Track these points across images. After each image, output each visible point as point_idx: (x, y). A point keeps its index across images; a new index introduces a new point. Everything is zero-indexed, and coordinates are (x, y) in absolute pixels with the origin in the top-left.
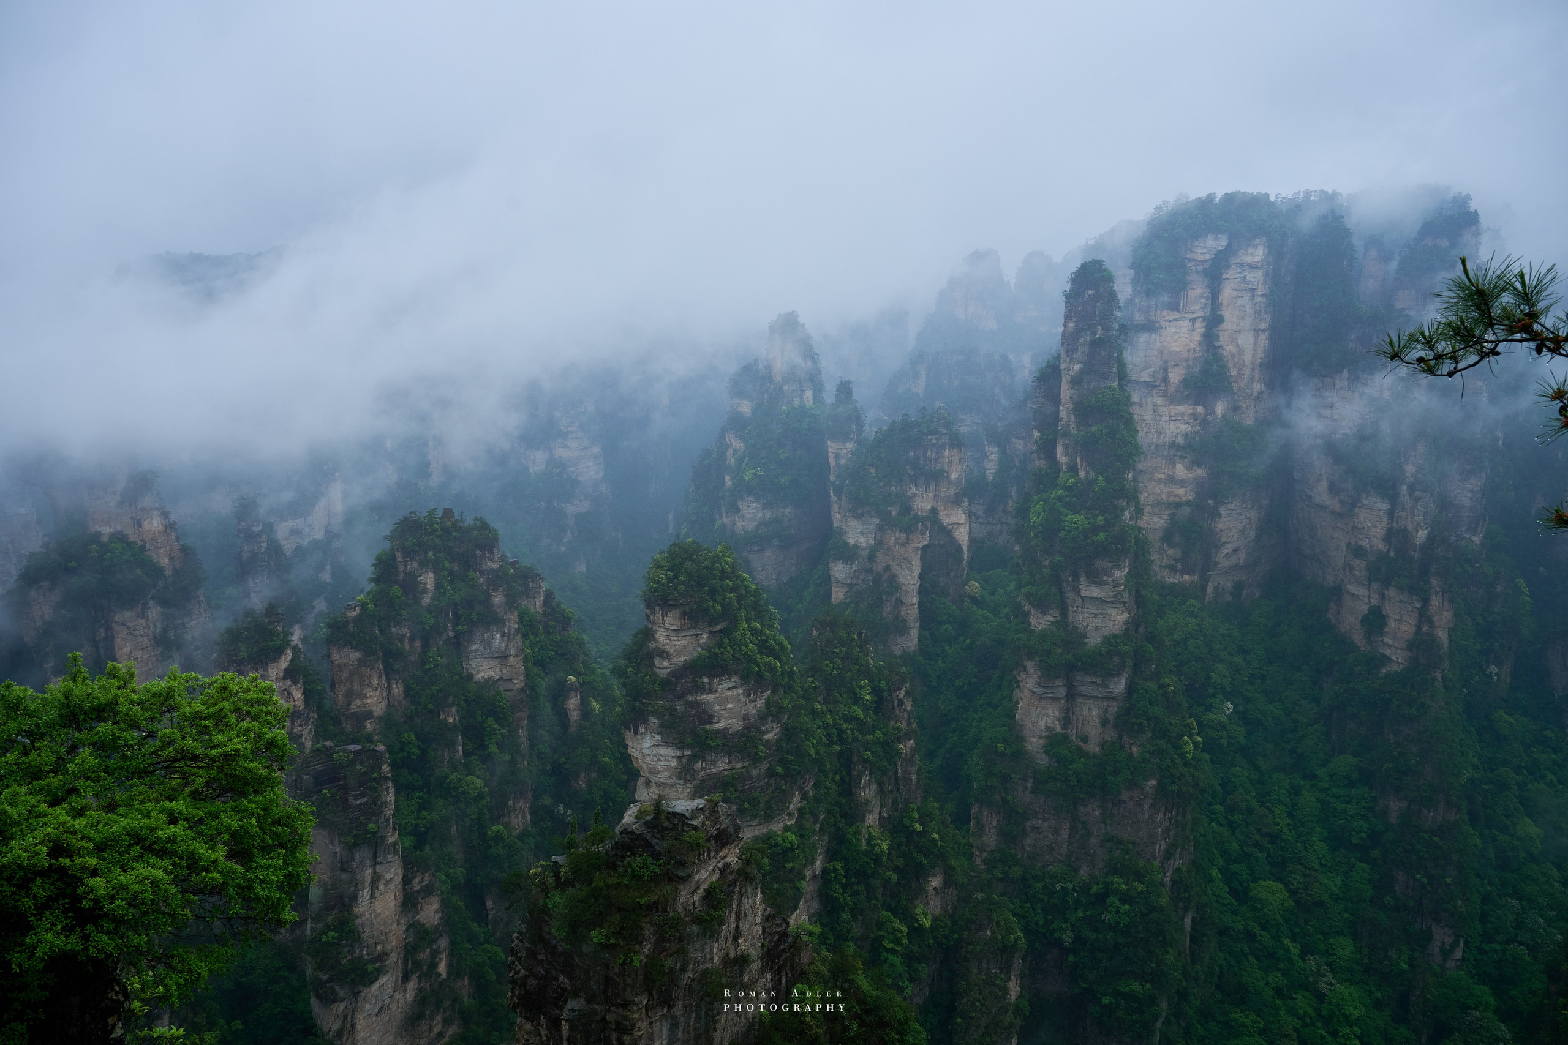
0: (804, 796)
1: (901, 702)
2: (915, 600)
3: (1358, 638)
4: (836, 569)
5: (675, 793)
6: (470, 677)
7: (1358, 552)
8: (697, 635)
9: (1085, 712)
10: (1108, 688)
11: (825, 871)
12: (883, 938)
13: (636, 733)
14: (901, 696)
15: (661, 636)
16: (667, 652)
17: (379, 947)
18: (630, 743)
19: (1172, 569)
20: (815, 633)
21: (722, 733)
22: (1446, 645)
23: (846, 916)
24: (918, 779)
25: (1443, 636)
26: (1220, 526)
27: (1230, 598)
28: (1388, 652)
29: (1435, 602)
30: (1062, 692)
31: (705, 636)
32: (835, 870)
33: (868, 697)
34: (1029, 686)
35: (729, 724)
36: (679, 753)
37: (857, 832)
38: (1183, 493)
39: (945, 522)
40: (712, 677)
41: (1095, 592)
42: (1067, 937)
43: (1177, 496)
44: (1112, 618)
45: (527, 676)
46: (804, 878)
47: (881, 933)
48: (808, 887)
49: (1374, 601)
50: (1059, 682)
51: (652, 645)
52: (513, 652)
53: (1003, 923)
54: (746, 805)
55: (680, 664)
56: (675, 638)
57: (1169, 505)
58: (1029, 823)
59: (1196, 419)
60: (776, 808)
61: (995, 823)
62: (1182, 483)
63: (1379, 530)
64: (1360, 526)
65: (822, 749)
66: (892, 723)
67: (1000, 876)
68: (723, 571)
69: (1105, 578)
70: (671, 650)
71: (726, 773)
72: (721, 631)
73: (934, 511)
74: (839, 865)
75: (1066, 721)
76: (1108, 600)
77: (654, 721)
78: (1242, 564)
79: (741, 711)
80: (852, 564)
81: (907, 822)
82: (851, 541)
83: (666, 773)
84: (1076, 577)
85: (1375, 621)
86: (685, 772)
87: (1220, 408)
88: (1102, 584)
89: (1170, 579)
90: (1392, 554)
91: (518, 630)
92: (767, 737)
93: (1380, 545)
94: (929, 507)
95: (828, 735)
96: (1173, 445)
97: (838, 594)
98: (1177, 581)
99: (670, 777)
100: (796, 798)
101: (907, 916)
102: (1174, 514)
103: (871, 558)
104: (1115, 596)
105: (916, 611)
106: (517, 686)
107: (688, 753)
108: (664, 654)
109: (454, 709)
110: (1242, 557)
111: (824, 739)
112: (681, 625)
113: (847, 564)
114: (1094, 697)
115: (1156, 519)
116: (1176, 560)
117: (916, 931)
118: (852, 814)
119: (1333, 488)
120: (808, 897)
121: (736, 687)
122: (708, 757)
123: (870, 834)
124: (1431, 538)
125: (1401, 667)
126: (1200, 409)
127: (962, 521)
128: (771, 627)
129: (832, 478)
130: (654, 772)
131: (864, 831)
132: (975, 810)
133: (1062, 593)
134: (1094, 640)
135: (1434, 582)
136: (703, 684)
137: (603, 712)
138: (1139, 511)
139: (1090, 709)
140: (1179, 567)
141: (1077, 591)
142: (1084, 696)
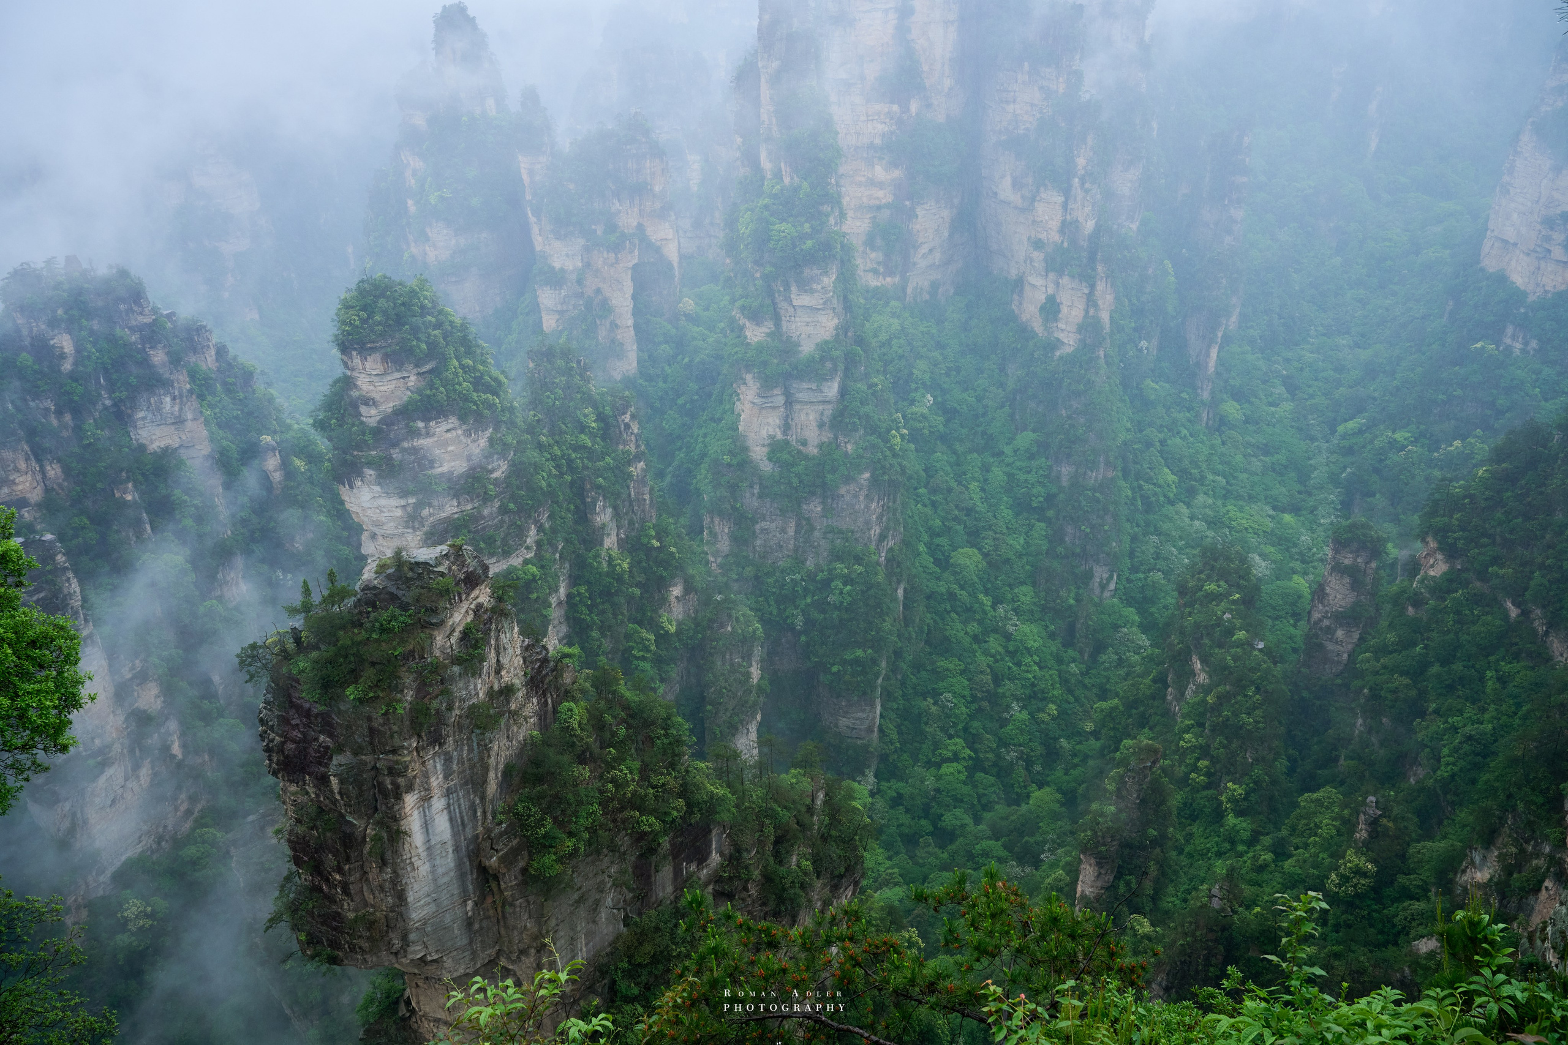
0: (540, 528)
1: (627, 426)
2: (630, 322)
3: (1037, 326)
4: (544, 296)
6: (142, 448)
7: (1038, 244)
8: (404, 378)
9: (803, 417)
10: (822, 392)
11: (569, 596)
12: (632, 648)
13: (351, 487)
14: (627, 420)
15: (364, 383)
16: (373, 399)
17: (97, 742)
18: (345, 498)
19: (875, 272)
20: (531, 365)
21: (448, 477)
22: (1108, 326)
23: (595, 634)
24: (651, 499)
25: (1105, 316)
26: (918, 227)
27: (927, 297)
28: (1061, 336)
29: (1100, 287)
30: (780, 400)
31: (412, 378)
32: (579, 594)
33: (594, 425)
34: (748, 398)
35: (452, 467)
36: (403, 502)
37: (597, 556)
38: (884, 196)
39: (653, 238)
40: (427, 419)
41: (805, 300)
42: (799, 622)
43: (878, 198)
44: (823, 325)
45: (212, 440)
46: (550, 606)
47: (631, 644)
48: (555, 613)
49: (1050, 291)
50: (777, 391)
51: (354, 393)
52: (190, 416)
53: (741, 618)
54: (482, 545)
55: (390, 410)
56: (380, 383)
57: (870, 208)
58: (758, 527)
59: (892, 119)
60: (513, 543)
61: (726, 530)
62: (881, 185)
63: (1055, 224)
64: (1039, 219)
65: (553, 481)
66: (621, 447)
67: (735, 577)
68: (423, 307)
69: (815, 286)
70: (377, 397)
71: (456, 516)
72: (430, 371)
74: (583, 589)
75: (786, 428)
76: (818, 307)
77: (369, 472)
78: (937, 263)
79: (463, 452)
80: (561, 290)
81: (645, 540)
82: (557, 265)
83: (392, 524)
84: (787, 289)
85: (1051, 309)
86: (412, 519)
87: (914, 107)
88: (812, 291)
89: (874, 282)
90: (1066, 245)
91: (191, 392)
92: (495, 475)
93: (1056, 237)
94: (635, 224)
95: (558, 467)
96: (871, 146)
97: (549, 323)
98: (879, 284)
99: (396, 528)
100: (533, 531)
101: (653, 625)
102: (875, 217)
103: (580, 282)
104: (825, 303)
105: (633, 333)
106: (203, 452)
107: (412, 500)
108: (368, 401)
109: (130, 485)
110: (937, 256)
111: (554, 471)
112: (384, 368)
113: (555, 290)
114: (810, 402)
115: (858, 224)
116: (879, 263)
117: (663, 637)
118: (592, 539)
119: (1016, 185)
120: (556, 622)
121: (454, 429)
122: (435, 503)
123: (610, 556)
124: (1098, 229)
125: (1072, 349)
126: (895, 108)
127: (670, 237)
128: (484, 363)
129: (528, 197)
130: (378, 524)
131: (603, 553)
132: (707, 520)
133: (774, 304)
134: (807, 348)
135: (1100, 268)
136: (419, 429)
137: (309, 470)
138: (843, 215)
139: (807, 414)
140: (882, 270)
141: (789, 300)
142: (801, 402)
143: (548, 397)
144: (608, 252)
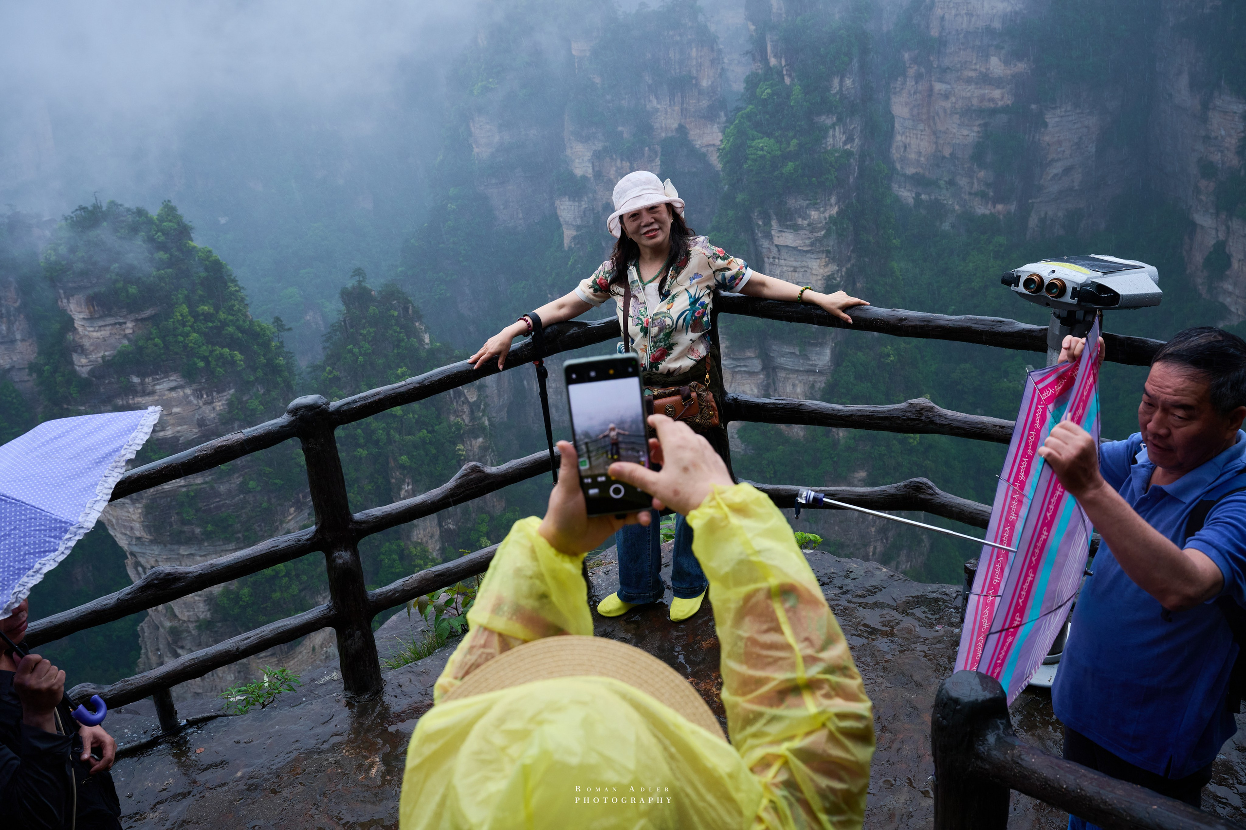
3: (1201, 284)
4: (562, 207)
5: (127, 514)
7: (1209, 170)
8: (120, 324)
9: (789, 389)
10: (809, 359)
19: (983, 195)
26: (1047, 138)
28: (1227, 301)
30: (756, 365)
31: (130, 325)
35: (178, 432)
39: (698, 143)
40: (142, 375)
41: (788, 239)
43: (991, 100)
44: (814, 272)
49: (1220, 236)
50: (749, 353)
56: (92, 329)
57: (980, 112)
60: (258, 529)
62: (998, 83)
63: (1233, 141)
64: (1212, 134)
69: (800, 221)
70: (86, 343)
71: (184, 489)
72: (152, 318)
73: (681, 129)
76: (805, 249)
78: (1077, 188)
79: (194, 415)
80: (580, 201)
84: (767, 223)
85: (1218, 261)
88: (796, 228)
93: (1232, 161)
94: (676, 125)
96: (987, 31)
98: (987, 212)
102: (986, 125)
104: (812, 244)
108: (77, 349)
110: (1076, 179)
112: (90, 313)
113: (574, 201)
114: (797, 371)
115: (966, 132)
116: (988, 185)
119: (1194, 84)
121: (182, 387)
125: (1240, 320)
133: (755, 240)
136: (133, 385)
139: (794, 385)
140: (991, 194)
141: (769, 236)
142: (785, 369)
143: (350, 351)
144: (622, 160)
